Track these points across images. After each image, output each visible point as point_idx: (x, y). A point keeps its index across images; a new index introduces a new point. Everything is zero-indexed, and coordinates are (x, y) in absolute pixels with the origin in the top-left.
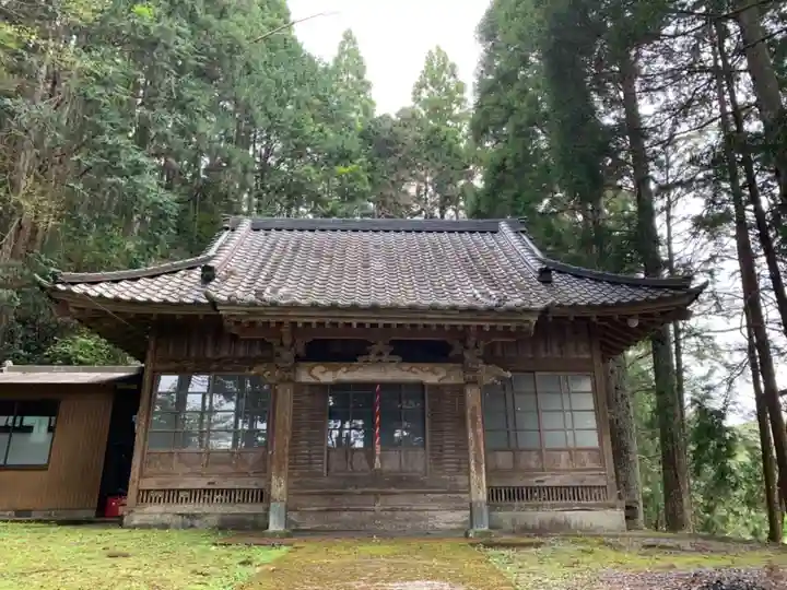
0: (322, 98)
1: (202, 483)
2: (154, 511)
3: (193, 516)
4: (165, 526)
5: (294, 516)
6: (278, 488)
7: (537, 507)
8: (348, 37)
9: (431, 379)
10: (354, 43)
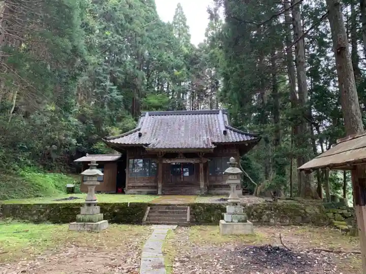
0: (169, 42)
1: (142, 185)
2: (132, 191)
3: (141, 192)
4: (134, 194)
5: (163, 191)
6: (160, 185)
7: (221, 190)
8: (179, 7)
9: (192, 162)
10: (182, 9)
